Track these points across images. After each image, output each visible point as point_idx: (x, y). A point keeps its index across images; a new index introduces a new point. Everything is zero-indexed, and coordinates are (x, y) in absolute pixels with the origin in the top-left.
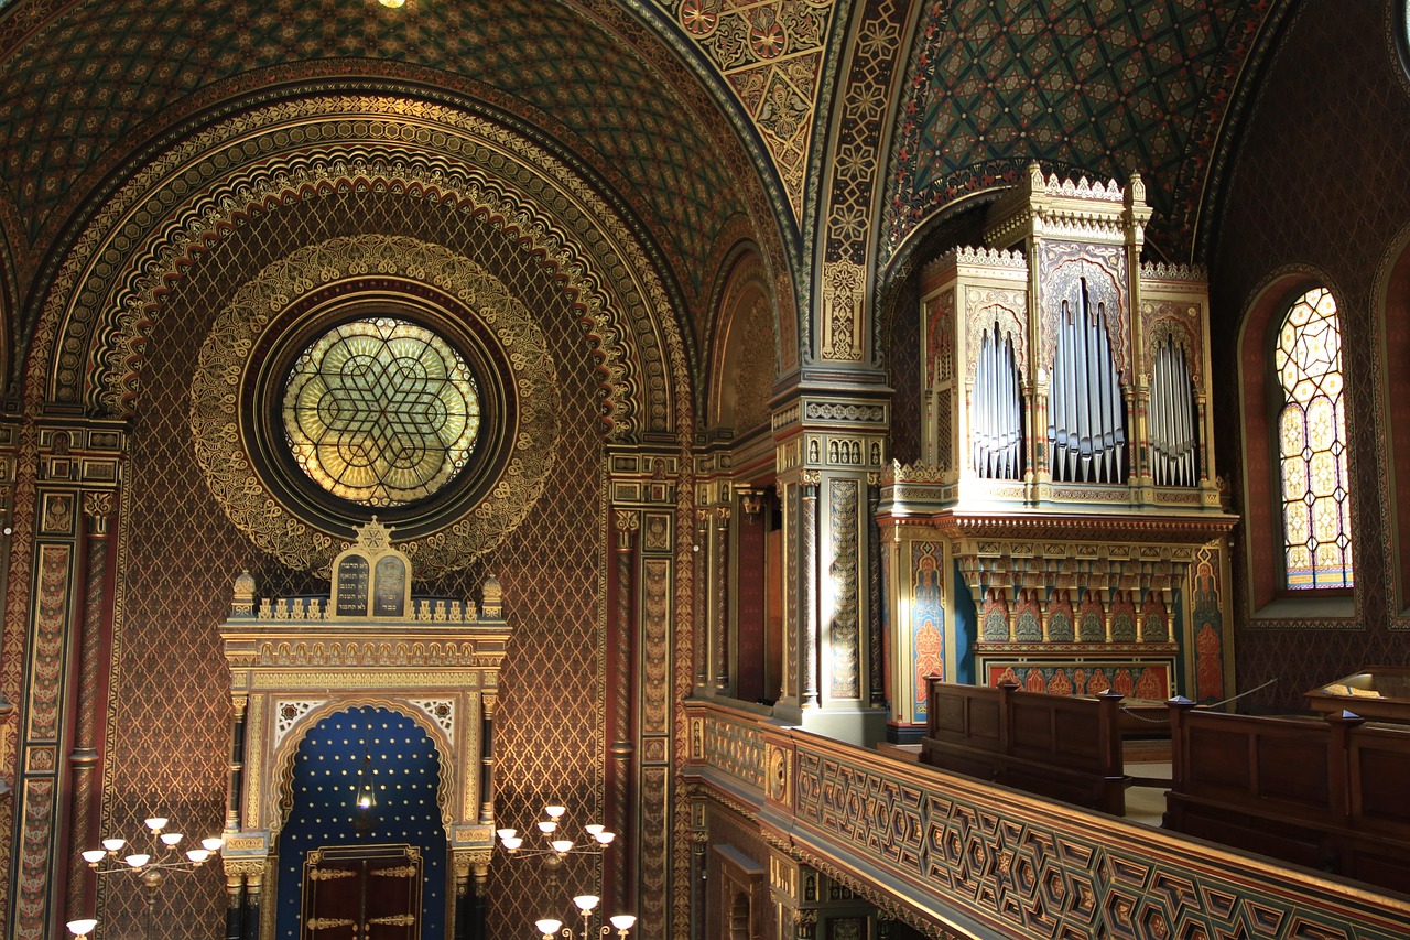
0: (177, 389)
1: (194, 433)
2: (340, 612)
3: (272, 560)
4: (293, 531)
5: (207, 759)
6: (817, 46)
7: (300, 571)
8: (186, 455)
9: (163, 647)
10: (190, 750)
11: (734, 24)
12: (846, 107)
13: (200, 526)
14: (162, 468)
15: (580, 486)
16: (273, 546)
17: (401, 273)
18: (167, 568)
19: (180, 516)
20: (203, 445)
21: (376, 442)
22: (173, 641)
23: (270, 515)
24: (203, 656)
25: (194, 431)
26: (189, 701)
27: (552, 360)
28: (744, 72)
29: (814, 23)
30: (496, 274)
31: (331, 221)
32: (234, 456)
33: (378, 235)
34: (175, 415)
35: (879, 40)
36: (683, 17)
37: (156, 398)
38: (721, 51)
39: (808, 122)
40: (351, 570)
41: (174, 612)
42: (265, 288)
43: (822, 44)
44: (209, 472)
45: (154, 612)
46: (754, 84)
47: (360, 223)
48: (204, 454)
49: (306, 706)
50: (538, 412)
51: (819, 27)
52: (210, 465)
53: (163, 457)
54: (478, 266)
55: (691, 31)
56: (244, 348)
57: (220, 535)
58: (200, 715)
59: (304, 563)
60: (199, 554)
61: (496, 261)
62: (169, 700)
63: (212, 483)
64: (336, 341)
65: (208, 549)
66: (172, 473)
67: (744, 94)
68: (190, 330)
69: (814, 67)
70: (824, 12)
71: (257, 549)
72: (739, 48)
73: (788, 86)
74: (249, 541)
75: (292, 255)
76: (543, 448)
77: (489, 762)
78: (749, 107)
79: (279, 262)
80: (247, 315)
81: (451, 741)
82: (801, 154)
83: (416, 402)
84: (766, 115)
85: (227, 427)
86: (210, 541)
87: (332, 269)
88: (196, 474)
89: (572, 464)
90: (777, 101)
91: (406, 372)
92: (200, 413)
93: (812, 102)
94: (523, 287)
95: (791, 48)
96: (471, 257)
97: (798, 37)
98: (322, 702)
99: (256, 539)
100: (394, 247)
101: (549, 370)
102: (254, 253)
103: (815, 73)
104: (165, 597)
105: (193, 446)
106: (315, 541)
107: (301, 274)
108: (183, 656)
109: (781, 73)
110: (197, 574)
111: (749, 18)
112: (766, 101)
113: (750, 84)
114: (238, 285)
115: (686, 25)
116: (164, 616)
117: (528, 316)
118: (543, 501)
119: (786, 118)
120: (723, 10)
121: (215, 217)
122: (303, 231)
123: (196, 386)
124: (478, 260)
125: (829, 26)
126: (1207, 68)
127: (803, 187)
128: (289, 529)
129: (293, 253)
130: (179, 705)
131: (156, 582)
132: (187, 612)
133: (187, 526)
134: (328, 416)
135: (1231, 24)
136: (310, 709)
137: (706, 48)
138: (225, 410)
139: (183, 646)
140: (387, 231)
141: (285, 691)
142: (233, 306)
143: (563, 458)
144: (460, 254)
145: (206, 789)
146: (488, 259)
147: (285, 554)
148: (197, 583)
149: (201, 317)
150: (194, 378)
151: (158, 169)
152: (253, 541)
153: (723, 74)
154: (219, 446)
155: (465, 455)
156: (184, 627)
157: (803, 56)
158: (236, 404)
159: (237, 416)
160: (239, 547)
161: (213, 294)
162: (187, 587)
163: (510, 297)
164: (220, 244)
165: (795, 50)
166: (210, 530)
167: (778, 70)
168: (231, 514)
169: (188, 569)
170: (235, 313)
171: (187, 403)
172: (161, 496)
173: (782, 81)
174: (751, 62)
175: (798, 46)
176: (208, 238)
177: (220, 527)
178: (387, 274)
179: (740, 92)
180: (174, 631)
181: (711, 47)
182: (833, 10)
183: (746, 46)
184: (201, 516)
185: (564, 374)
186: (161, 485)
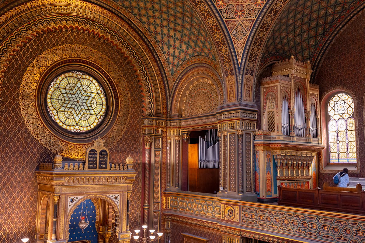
0: (15, 89)
1: (21, 105)
2: (89, 168)
3: (46, 149)
4: (53, 139)
5: (23, 217)
6: (254, 18)
7: (55, 153)
8: (18, 112)
9: (8, 179)
10: (18, 214)
11: (231, 7)
12: (257, 35)
13: (22, 137)
14: (9, 116)
15: (136, 128)
16: (46, 144)
17: (87, 58)
18: (10, 151)
19: (15, 133)
20: (24, 109)
21: (76, 111)
22: (12, 177)
23: (46, 134)
24: (23, 181)
25: (21, 104)
26: (17, 197)
27: (129, 90)
28: (231, 21)
29: (254, 12)
30: (114, 62)
31: (66, 39)
32: (34, 114)
33: (80, 45)
34: (14, 98)
35: (269, 19)
36: (217, 2)
37: (7, 92)
38: (225, 14)
39: (246, 37)
40: (92, 154)
41: (13, 166)
42: (45, 58)
43: (255, 18)
44: (25, 119)
45: (6, 166)
46: (233, 24)
47: (75, 40)
48: (24, 112)
49: (77, 198)
50: (125, 105)
51: (256, 13)
52: (26, 116)
53: (9, 112)
54: (109, 59)
55: (218, 6)
56: (38, 77)
57: (29, 140)
58: (21, 202)
59: (56, 150)
60: (21, 146)
61: (114, 58)
62: (11, 197)
63: (26, 122)
64: (64, 77)
65: (25, 145)
66: (13, 118)
67: (229, 26)
68: (20, 69)
69: (251, 23)
70: (258, 10)
71: (41, 145)
72: (231, 14)
73: (243, 26)
74: (38, 142)
75: (54, 48)
76: (126, 116)
77: (129, 213)
78: (229, 30)
79: (49, 50)
80: (39, 67)
81: (119, 207)
82: (243, 45)
83: (88, 100)
84: (234, 33)
85: (32, 103)
86: (25, 142)
87: (66, 54)
88: (21, 119)
89: (133, 122)
90: (239, 30)
91: (85, 89)
92: (23, 98)
93: (249, 32)
94: (121, 67)
95: (246, 17)
96: (107, 56)
97: (249, 14)
98: (82, 197)
99: (41, 142)
100: (85, 50)
101: (128, 93)
102: (41, 46)
103: (251, 25)
104: (10, 161)
105: (20, 109)
106: (60, 143)
107: (57, 54)
108: (15, 181)
109: (241, 23)
110: (21, 153)
111: (236, 7)
112: (235, 29)
113: (231, 24)
114: (36, 56)
115: (217, 5)
116: (9, 168)
117: (123, 76)
118: (126, 132)
119: (240, 35)
120: (229, 3)
121: (30, 32)
122: (57, 41)
123: (21, 88)
124: (109, 57)
125: (259, 13)
126: (320, 38)
127: (242, 54)
128: (52, 139)
129: (54, 47)
130: (14, 199)
131: (6, 156)
132: (17, 166)
133: (18, 137)
134: (61, 102)
135: (327, 29)
136: (78, 199)
137: (221, 12)
138: (31, 98)
139: (16, 178)
140: (83, 44)
141: (72, 193)
142: (34, 63)
143: (131, 120)
144: (104, 55)
145: (23, 227)
146: (111, 57)
147: (50, 147)
148: (21, 156)
149: (23, 65)
150: (21, 86)
151: (13, 12)
152: (40, 142)
153: (224, 20)
154: (29, 110)
155: (102, 117)
156: (16, 171)
157: (249, 20)
158: (35, 96)
159: (35, 100)
160: (35, 144)
161: (27, 58)
162: (17, 158)
163: (117, 69)
164: (30, 41)
165: (247, 18)
166: (25, 138)
167: (241, 22)
168: (33, 133)
169: (18, 151)
170: (35, 65)
171: (18, 94)
172: (9, 126)
173: (241, 25)
174: (233, 18)
175: (248, 17)
176: (27, 38)
177: (29, 137)
178: (83, 58)
179: (228, 26)
180: (12, 173)
181: (223, 12)
182: (261, 9)
183: (233, 14)
184: (22, 134)
185: (132, 94)
186: (9, 122)
